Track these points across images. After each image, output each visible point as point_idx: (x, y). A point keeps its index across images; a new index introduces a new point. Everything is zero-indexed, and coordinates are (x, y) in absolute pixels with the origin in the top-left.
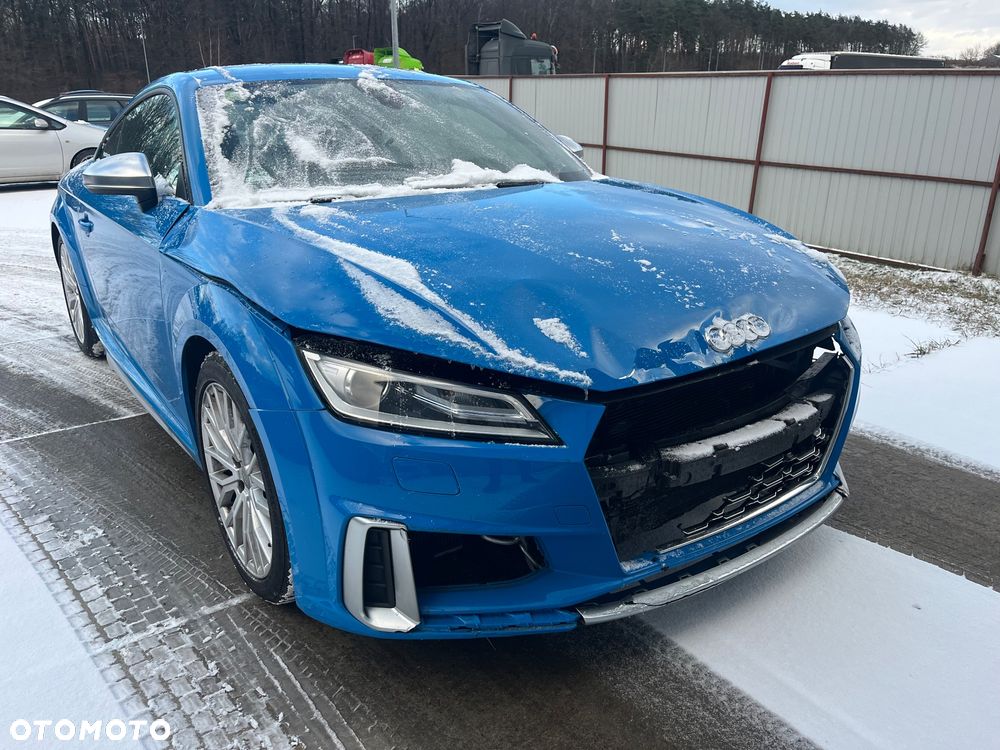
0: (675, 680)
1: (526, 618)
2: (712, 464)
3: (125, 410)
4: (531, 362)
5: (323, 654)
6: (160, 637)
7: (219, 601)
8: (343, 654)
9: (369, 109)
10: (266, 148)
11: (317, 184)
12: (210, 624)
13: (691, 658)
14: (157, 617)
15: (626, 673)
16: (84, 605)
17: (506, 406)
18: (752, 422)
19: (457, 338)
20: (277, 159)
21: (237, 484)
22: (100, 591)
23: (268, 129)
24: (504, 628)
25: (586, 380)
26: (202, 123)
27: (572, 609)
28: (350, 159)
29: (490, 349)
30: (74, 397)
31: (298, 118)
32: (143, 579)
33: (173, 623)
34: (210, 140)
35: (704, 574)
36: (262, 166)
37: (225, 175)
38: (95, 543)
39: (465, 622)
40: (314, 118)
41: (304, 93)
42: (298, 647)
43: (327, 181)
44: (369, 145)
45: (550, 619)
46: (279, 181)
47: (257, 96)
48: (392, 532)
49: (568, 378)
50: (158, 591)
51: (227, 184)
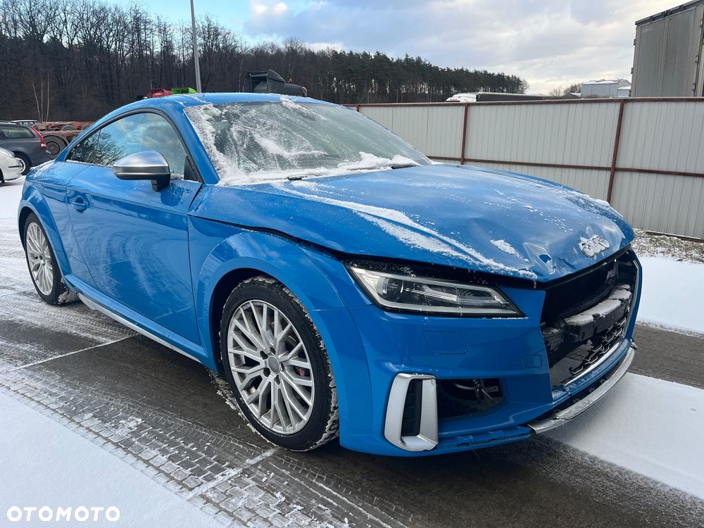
0: (583, 467)
1: (501, 433)
2: (593, 326)
3: (104, 339)
4: (502, 266)
5: (351, 480)
6: (230, 482)
7: (256, 455)
8: (363, 478)
9: (299, 121)
10: (245, 145)
11: (286, 168)
12: (260, 470)
13: (585, 454)
14: (217, 470)
15: (551, 467)
16: (157, 468)
17: (488, 295)
18: (601, 301)
19: (455, 254)
20: (253, 152)
21: (262, 370)
22: (164, 458)
23: (242, 134)
24: (489, 441)
25: (535, 277)
26: (197, 131)
27: (525, 425)
28: (301, 152)
29: (476, 259)
30: (57, 333)
31: (258, 127)
32: (192, 447)
33: (233, 472)
34: (206, 141)
35: (587, 398)
36: (247, 157)
37: (225, 163)
38: (140, 427)
39: (465, 439)
40: (268, 127)
41: (254, 110)
42: (332, 477)
43: (291, 166)
44: (308, 144)
45: (515, 433)
46: (260, 166)
47: (226, 113)
48: (424, 381)
49: (524, 274)
50: (209, 453)
51: (227, 169)
